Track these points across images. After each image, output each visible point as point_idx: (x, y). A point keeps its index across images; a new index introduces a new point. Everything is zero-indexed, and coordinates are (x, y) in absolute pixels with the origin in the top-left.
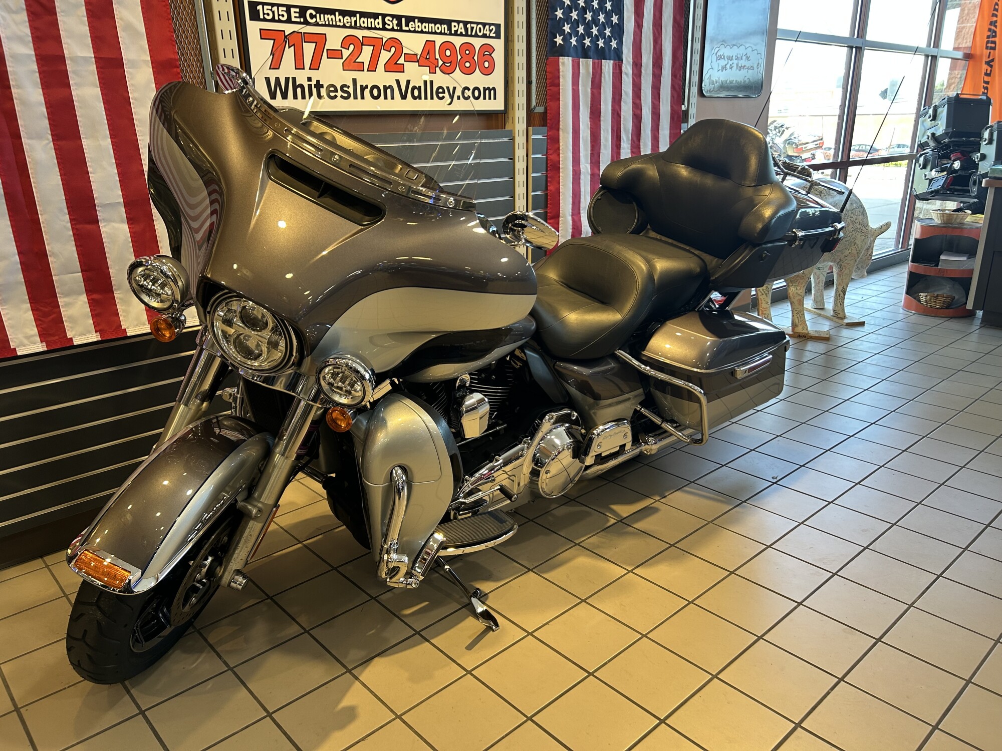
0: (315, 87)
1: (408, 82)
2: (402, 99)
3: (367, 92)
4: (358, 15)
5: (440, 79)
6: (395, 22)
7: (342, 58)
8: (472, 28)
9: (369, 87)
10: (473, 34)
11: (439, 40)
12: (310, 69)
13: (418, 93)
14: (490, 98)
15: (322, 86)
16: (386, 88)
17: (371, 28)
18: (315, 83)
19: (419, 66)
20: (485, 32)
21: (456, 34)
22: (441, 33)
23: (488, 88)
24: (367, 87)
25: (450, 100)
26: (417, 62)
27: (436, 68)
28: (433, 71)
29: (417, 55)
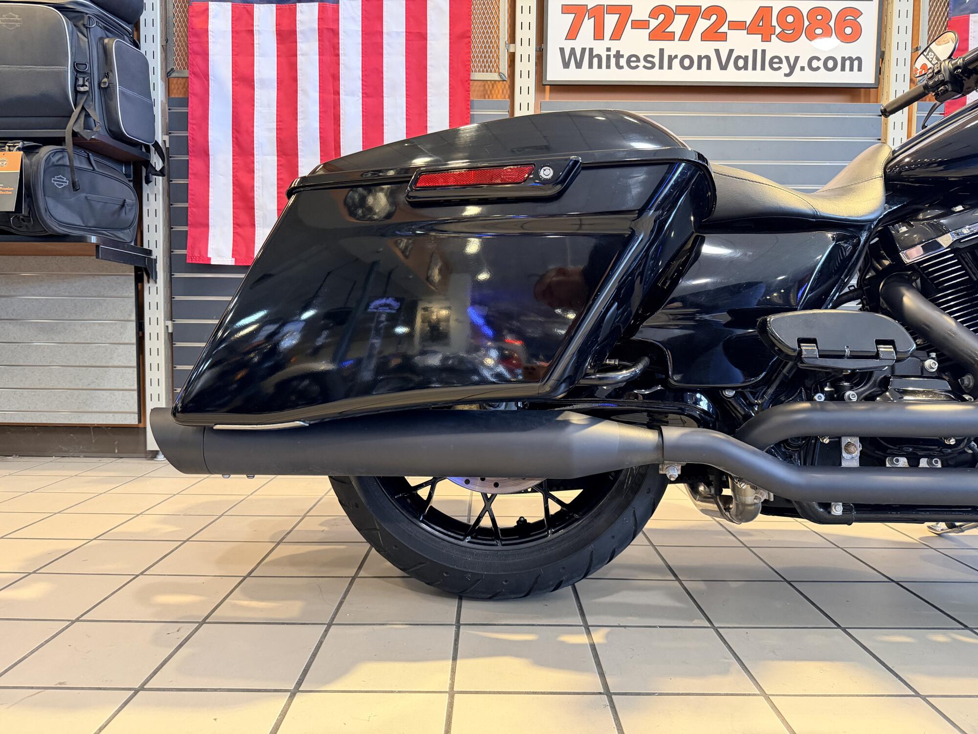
0: (614, 57)
1: (731, 51)
2: (721, 69)
3: (676, 63)
7: (649, 28)
9: (679, 57)
11: (778, 5)
12: (610, 40)
13: (743, 63)
14: (851, 69)
15: (622, 56)
16: (700, 58)
18: (615, 54)
19: (748, 34)
23: (850, 58)
24: (676, 57)
25: (788, 71)
26: (745, 30)
27: (772, 36)
28: (766, 39)
29: (746, 22)
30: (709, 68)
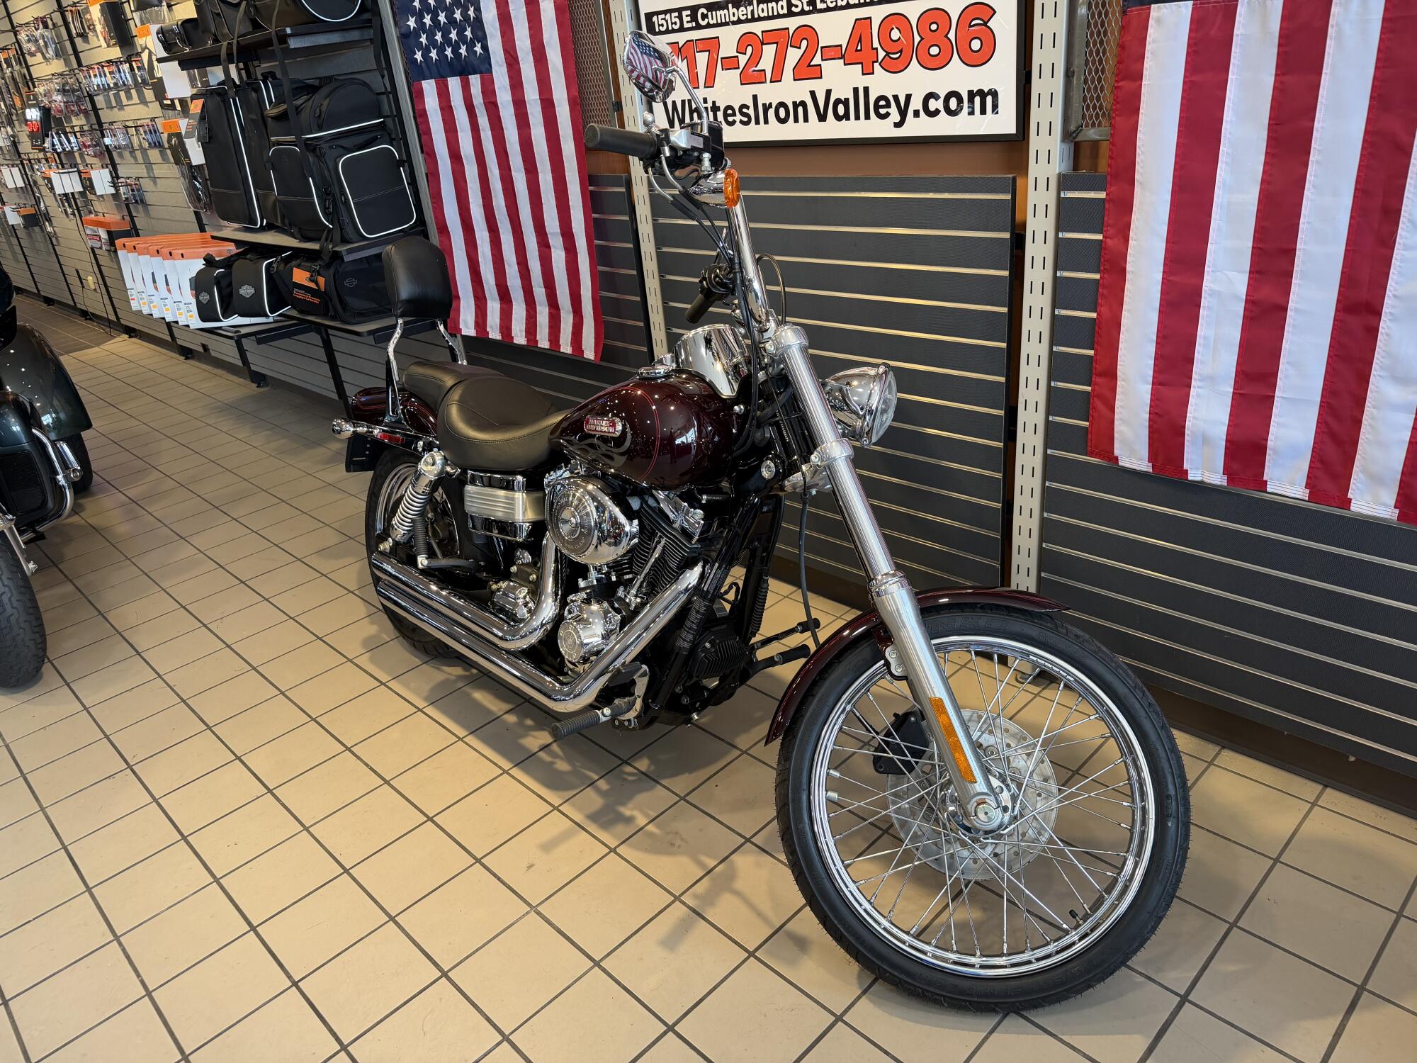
0: (711, 111)
1: (829, 93)
2: (820, 120)
3: (771, 112)
4: (755, 2)
5: (882, 83)
9: (774, 106)
11: (877, 14)
12: (705, 87)
14: (983, 111)
15: (718, 109)
16: (795, 105)
17: (773, 17)
18: (712, 105)
19: (845, 64)
23: (981, 93)
26: (841, 58)
27: (875, 64)
28: (868, 72)
29: (841, 46)
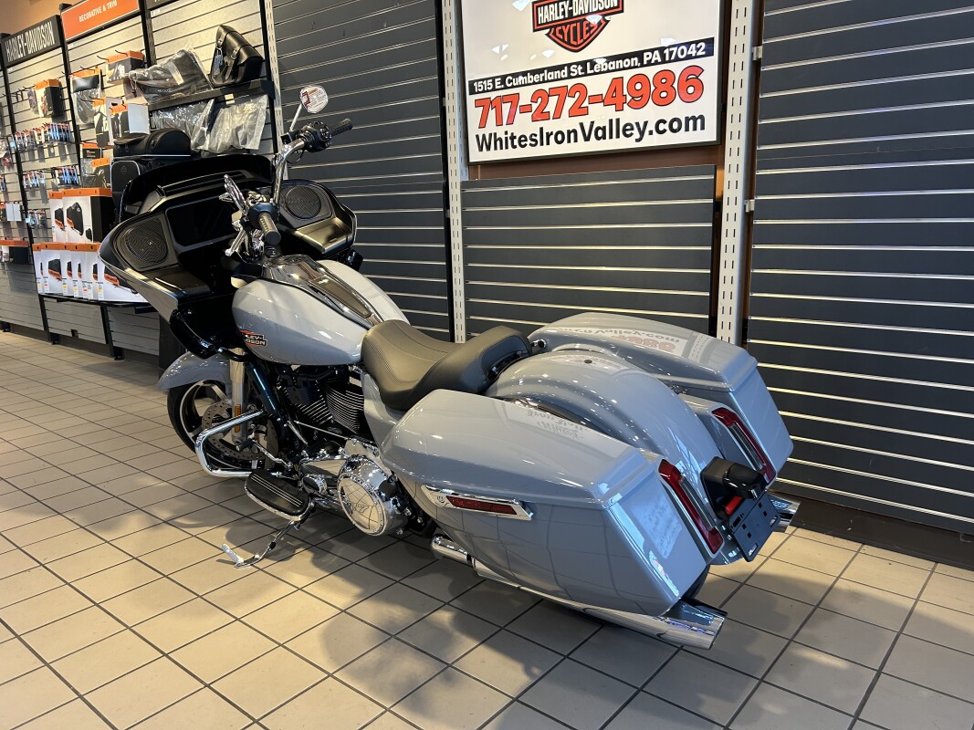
1: (593, 123)
2: (586, 140)
3: (552, 138)
4: (546, 71)
6: (580, 68)
7: (531, 111)
8: (671, 53)
9: (554, 134)
10: (673, 58)
11: (627, 75)
12: (507, 124)
13: (601, 133)
15: (515, 137)
17: (558, 80)
19: (604, 106)
20: (689, 53)
21: (649, 64)
22: (630, 68)
23: (694, 119)
24: (552, 133)
25: (638, 136)
27: (624, 104)
28: (620, 109)
29: (602, 95)
30: (576, 141)
